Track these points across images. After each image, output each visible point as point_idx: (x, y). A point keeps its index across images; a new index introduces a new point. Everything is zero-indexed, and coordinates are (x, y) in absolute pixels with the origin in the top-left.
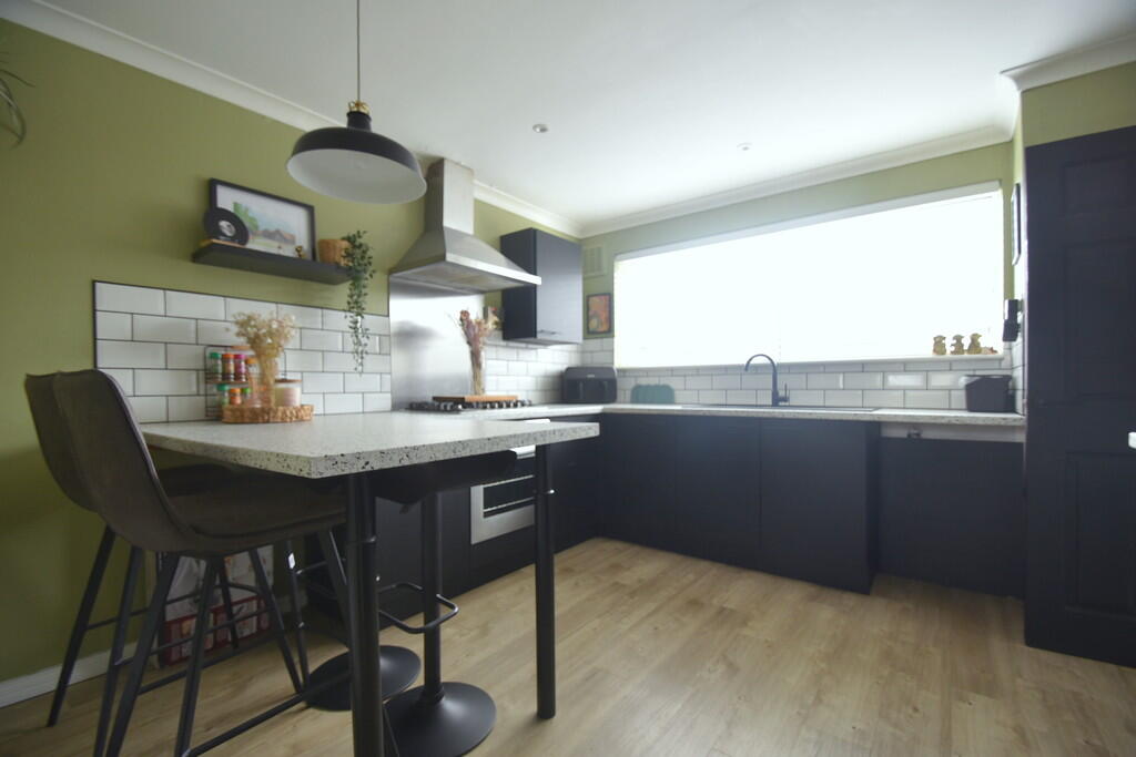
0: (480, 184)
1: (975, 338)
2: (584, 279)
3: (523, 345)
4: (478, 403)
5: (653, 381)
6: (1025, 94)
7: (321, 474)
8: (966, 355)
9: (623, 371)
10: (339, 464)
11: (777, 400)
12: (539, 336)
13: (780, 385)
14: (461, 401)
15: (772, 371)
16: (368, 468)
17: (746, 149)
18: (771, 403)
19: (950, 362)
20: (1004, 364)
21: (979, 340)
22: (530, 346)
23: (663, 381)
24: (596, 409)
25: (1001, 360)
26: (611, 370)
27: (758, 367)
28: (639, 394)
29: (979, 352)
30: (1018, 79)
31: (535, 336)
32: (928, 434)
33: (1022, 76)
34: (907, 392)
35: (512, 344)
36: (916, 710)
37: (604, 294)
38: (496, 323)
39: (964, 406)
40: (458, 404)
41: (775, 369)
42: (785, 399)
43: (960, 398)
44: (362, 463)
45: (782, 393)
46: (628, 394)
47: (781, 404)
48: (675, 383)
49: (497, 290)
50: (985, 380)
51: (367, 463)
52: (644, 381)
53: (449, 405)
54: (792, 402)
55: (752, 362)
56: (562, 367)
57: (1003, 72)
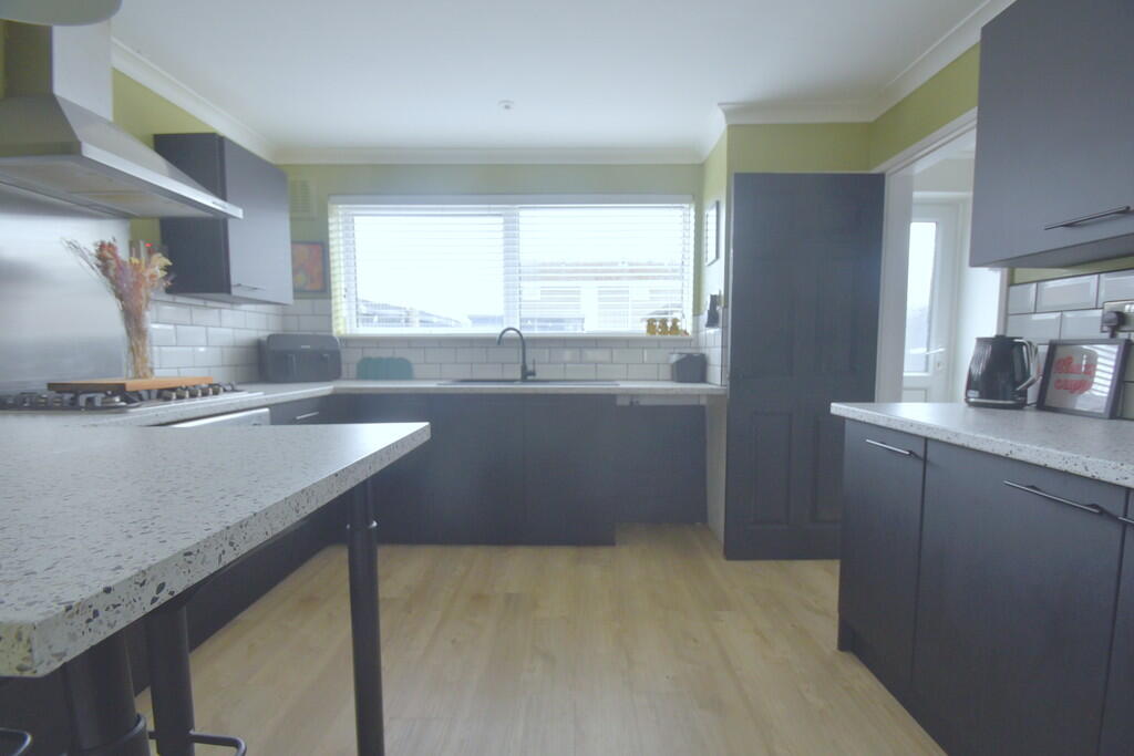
0: (120, 44)
1: (675, 321)
2: (292, 219)
3: (200, 302)
4: (149, 391)
5: (385, 353)
6: (730, 128)
7: (60, 655)
8: (669, 336)
9: (349, 341)
10: (102, 613)
11: (526, 375)
12: (235, 291)
13: (529, 360)
14: (120, 389)
15: (520, 345)
16: (164, 597)
17: (507, 107)
18: (519, 376)
19: (659, 341)
20: (693, 343)
21: (679, 324)
22: (210, 304)
23: (399, 354)
24: (323, 389)
25: (691, 340)
26: (332, 338)
27: (511, 340)
28: (368, 369)
29: (677, 334)
30: (728, 114)
31: (229, 292)
32: (643, 402)
33: (732, 111)
34: (599, 366)
35: (179, 299)
36: (695, 641)
37: (314, 244)
38: (167, 268)
39: (669, 377)
40: (114, 395)
41: (524, 343)
42: (533, 374)
43: (666, 371)
44: (151, 589)
45: (530, 368)
46: (353, 369)
47: (530, 378)
48: (413, 356)
49: (153, 218)
50: (690, 356)
51: (161, 587)
52: (373, 353)
53: (99, 398)
54: (538, 376)
55: (504, 335)
56: (263, 334)
57: (720, 104)
